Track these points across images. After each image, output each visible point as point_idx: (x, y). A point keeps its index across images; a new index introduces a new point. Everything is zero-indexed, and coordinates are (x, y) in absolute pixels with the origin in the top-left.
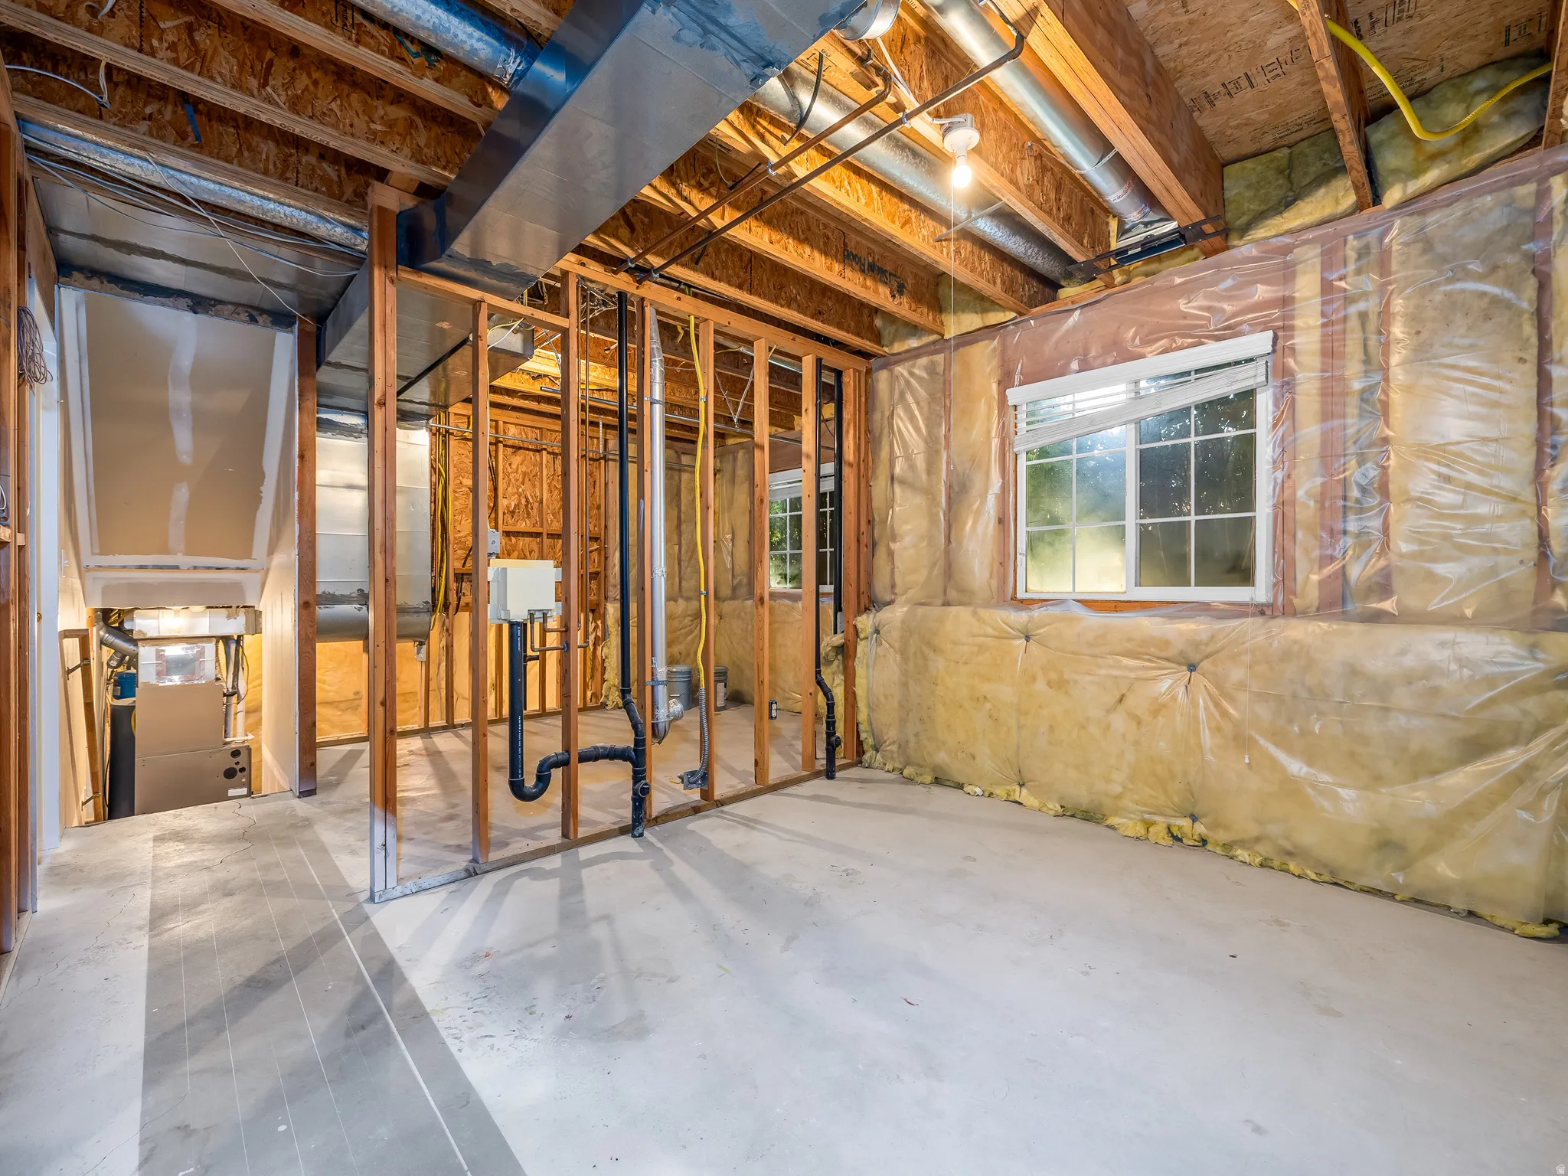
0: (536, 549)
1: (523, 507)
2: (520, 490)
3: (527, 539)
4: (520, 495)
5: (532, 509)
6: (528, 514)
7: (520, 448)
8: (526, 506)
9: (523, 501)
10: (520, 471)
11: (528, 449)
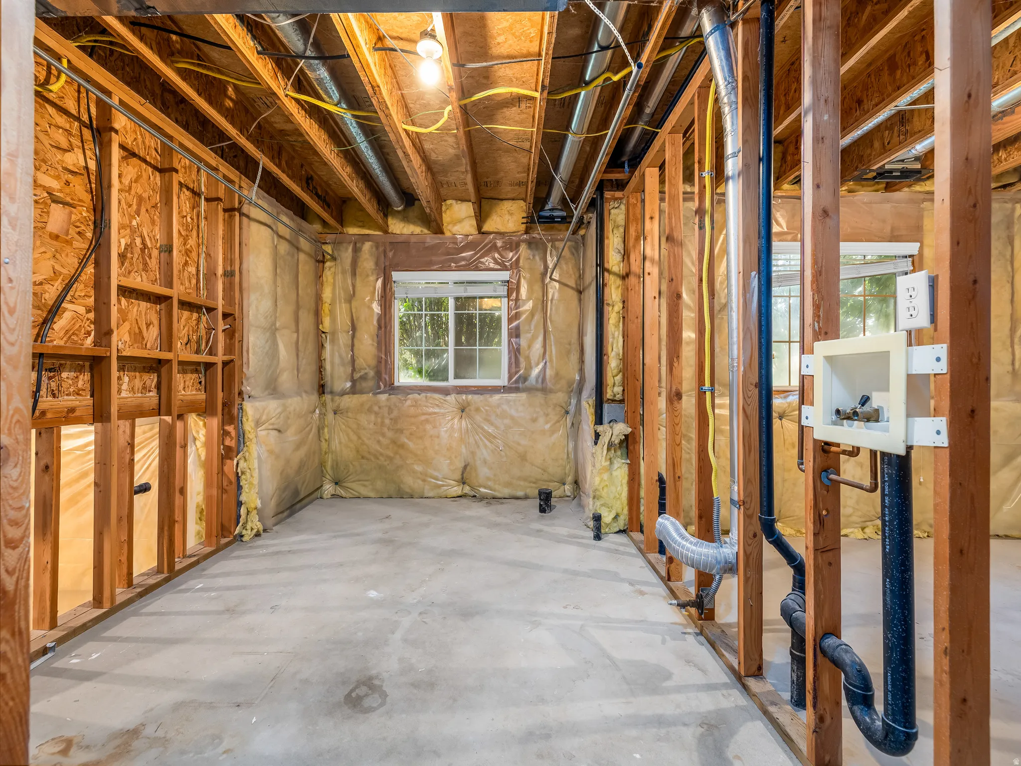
0: (156, 322)
1: (137, 251)
2: (134, 223)
3: (144, 305)
4: (133, 231)
5: (150, 257)
6: (145, 264)
7: (134, 155)
8: (143, 250)
9: (138, 241)
10: (133, 192)
11: (145, 161)
